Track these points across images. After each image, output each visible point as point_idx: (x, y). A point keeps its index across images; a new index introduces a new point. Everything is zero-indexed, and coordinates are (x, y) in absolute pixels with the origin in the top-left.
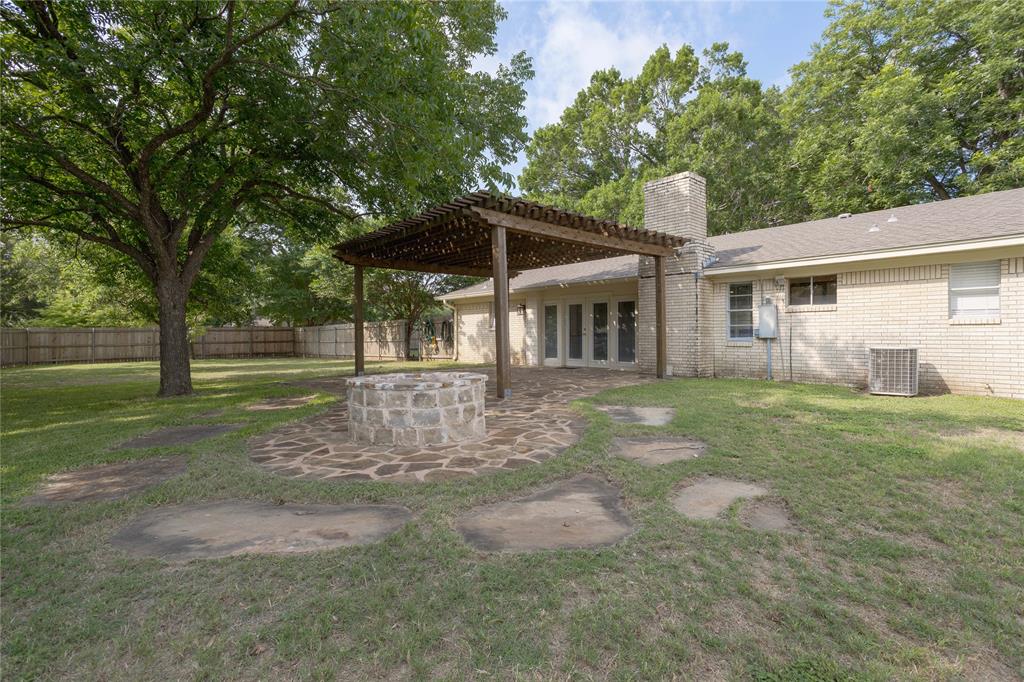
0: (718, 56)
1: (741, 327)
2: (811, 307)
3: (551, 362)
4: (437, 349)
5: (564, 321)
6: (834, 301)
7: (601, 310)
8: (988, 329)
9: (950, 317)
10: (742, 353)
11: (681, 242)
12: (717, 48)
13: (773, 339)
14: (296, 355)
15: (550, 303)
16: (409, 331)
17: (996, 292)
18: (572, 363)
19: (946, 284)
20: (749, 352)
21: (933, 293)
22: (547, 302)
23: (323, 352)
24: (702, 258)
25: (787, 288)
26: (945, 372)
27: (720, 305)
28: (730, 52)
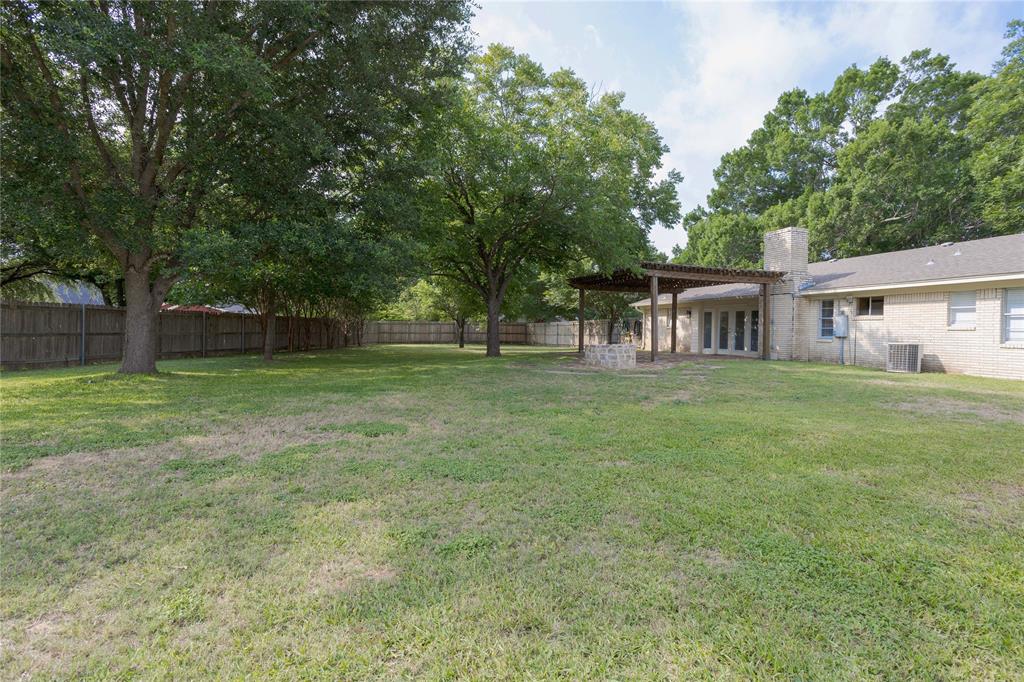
0: (918, 63)
1: (827, 329)
2: (869, 317)
3: (707, 351)
4: (631, 341)
5: (716, 322)
6: (882, 313)
7: (740, 316)
8: (968, 333)
9: (949, 325)
10: (826, 346)
11: (781, 274)
12: (916, 55)
13: (844, 338)
14: (527, 343)
15: (708, 310)
16: (611, 328)
17: (974, 310)
18: (721, 352)
19: (945, 304)
20: (832, 345)
21: (940, 309)
22: (706, 310)
23: (547, 342)
24: (798, 283)
25: (855, 304)
26: (944, 360)
27: (814, 314)
28: (932, 55)
